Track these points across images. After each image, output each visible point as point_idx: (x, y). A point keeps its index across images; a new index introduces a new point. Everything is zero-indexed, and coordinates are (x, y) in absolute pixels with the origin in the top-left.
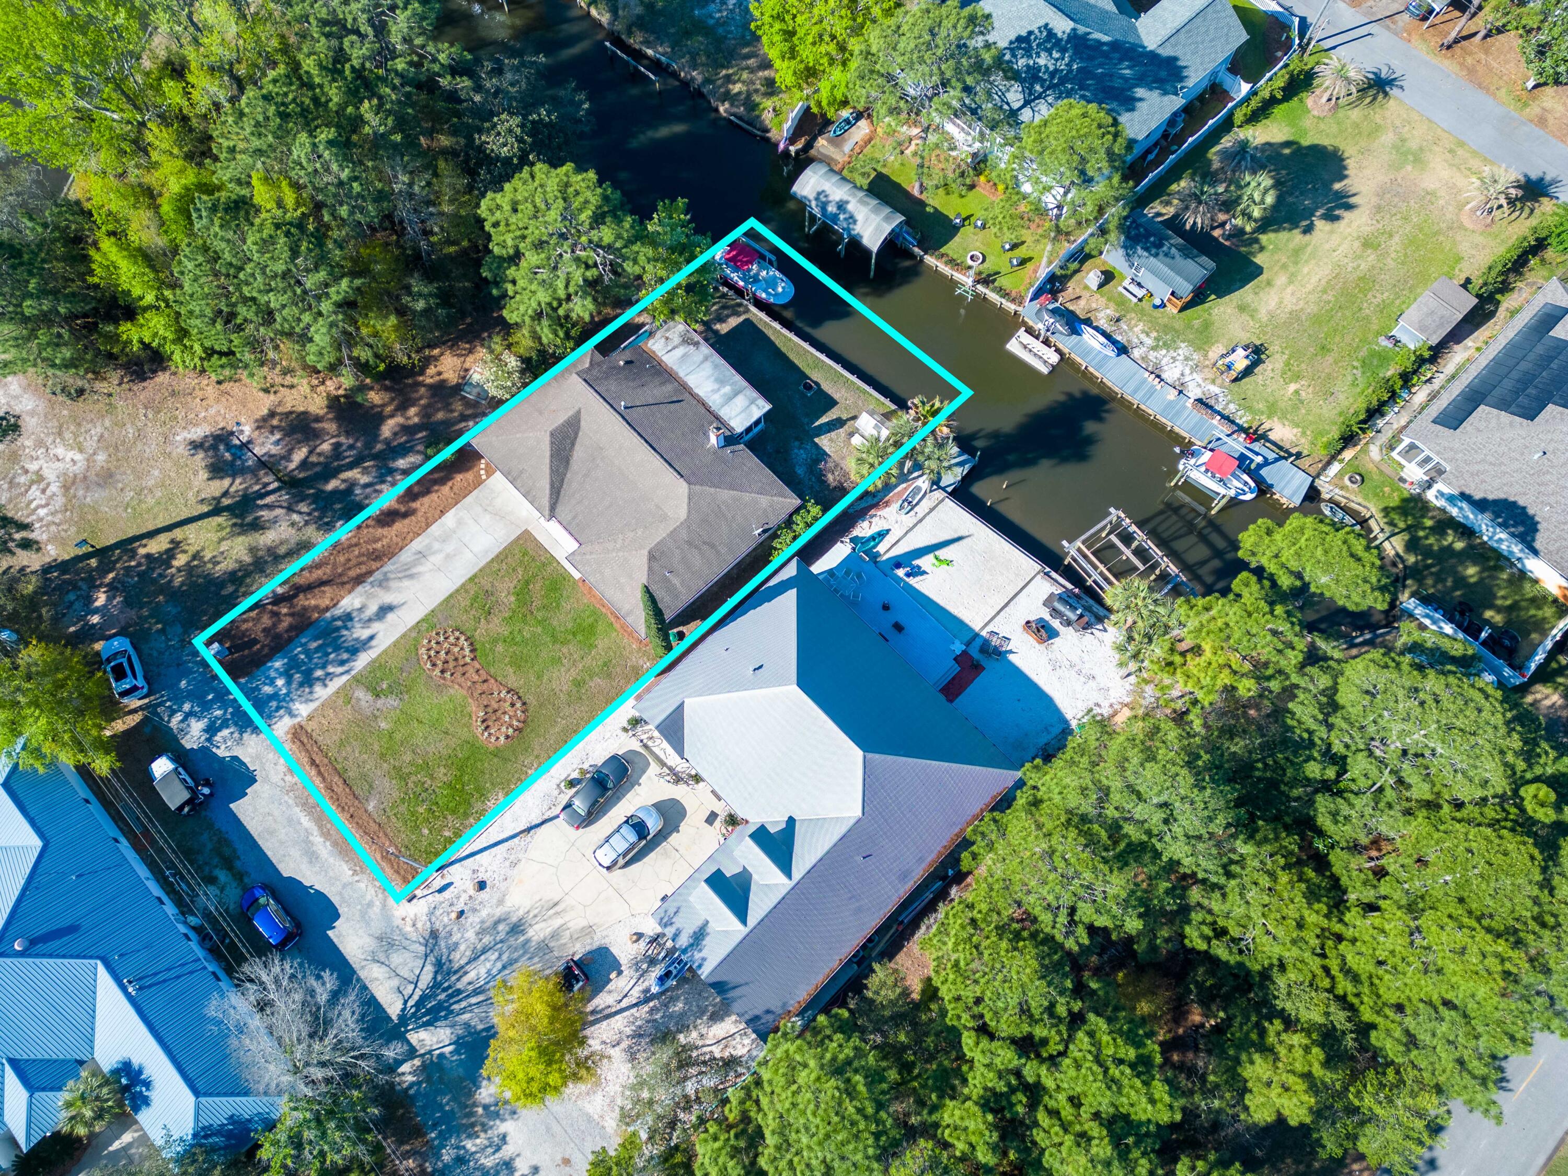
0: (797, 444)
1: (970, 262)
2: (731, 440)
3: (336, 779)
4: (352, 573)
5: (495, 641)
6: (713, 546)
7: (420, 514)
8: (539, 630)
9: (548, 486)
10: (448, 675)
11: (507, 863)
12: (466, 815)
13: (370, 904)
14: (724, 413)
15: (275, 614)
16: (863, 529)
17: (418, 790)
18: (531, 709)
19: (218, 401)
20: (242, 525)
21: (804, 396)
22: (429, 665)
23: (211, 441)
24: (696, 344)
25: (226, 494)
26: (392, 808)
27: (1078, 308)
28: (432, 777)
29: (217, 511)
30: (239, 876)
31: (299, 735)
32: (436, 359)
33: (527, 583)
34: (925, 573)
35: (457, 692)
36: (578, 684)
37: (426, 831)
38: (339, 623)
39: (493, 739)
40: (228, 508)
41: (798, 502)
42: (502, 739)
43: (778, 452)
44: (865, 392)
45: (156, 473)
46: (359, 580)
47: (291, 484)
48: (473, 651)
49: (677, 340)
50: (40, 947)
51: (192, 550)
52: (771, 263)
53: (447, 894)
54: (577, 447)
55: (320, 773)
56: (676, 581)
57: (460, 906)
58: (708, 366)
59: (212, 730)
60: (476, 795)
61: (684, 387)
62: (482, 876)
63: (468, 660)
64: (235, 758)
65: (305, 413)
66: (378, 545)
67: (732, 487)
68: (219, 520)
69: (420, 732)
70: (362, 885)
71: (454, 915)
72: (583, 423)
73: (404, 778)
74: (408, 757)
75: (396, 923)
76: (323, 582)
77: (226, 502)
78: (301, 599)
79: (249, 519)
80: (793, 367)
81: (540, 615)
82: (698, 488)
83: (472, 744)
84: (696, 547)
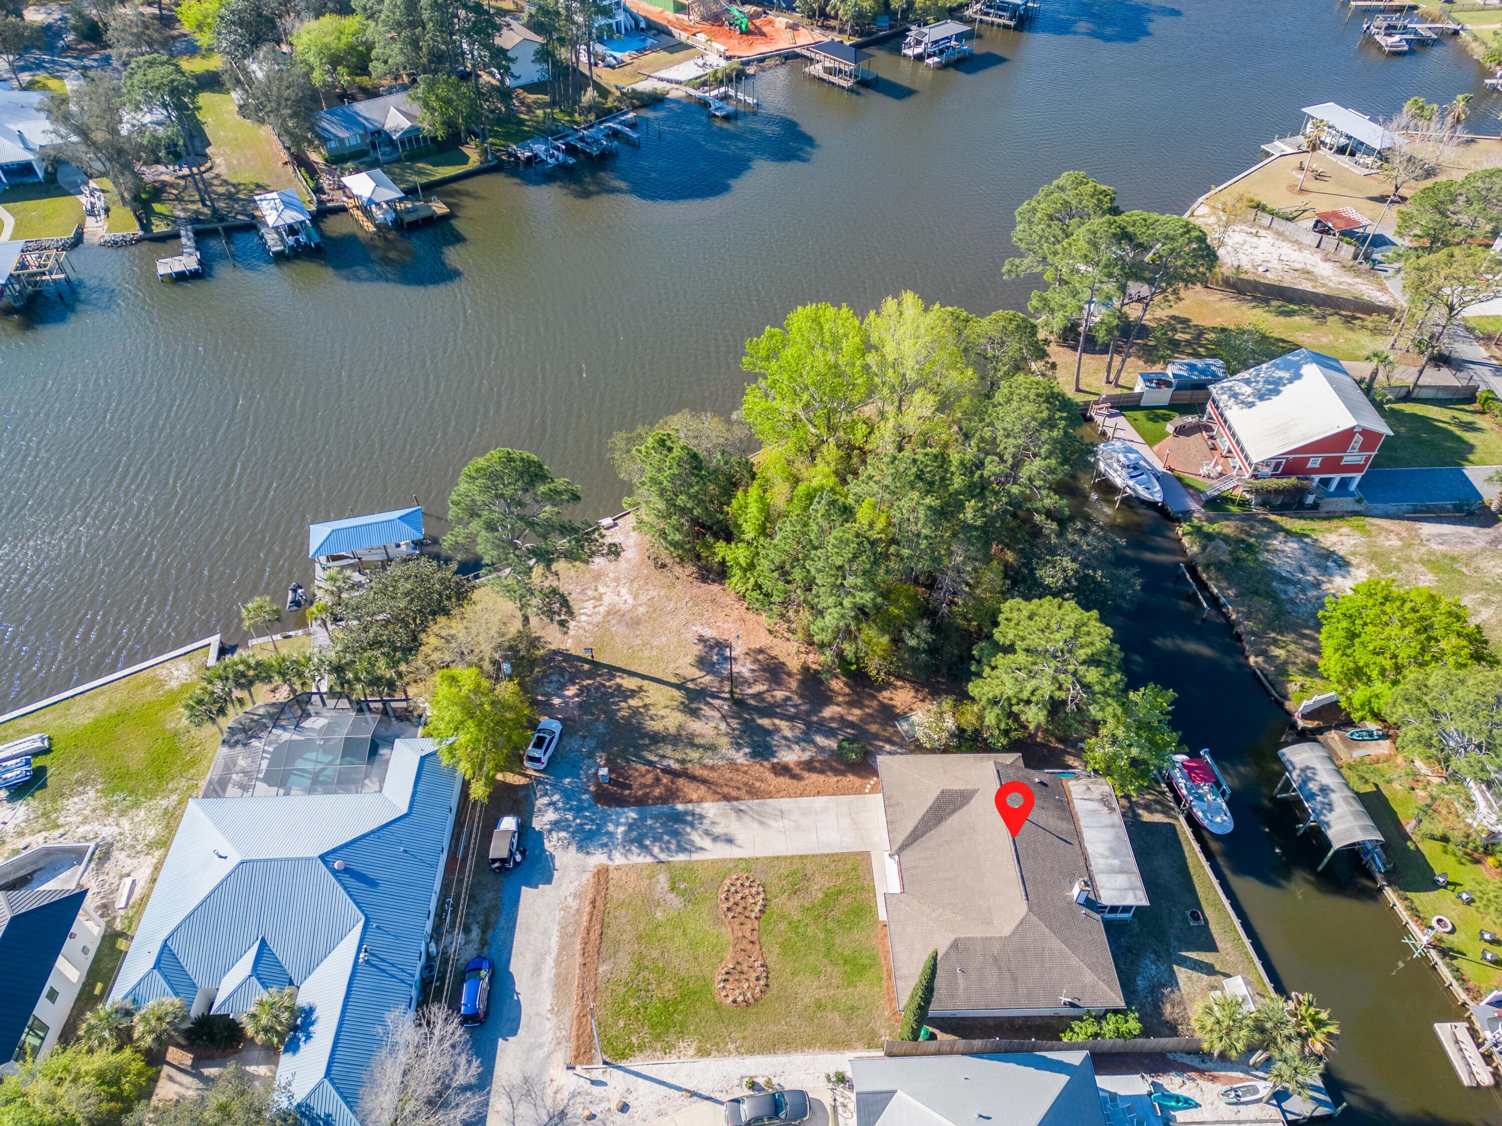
0: (1153, 956)
1: (1435, 924)
2: (1091, 904)
3: (598, 927)
4: (725, 790)
5: (783, 917)
6: (1014, 979)
7: (803, 783)
8: (822, 936)
9: (911, 828)
10: (730, 915)
11: (656, 1108)
12: (658, 1038)
13: (541, 1046)
14: (1101, 880)
15: (658, 780)
16: (1172, 1083)
17: (643, 986)
18: (769, 995)
19: (735, 621)
20: (686, 706)
21: (1185, 921)
22: (723, 896)
23: (712, 642)
24: (1112, 810)
25: (693, 680)
26: (615, 983)
28: (659, 985)
29: (678, 687)
30: (484, 943)
31: (602, 874)
32: (896, 688)
33: (840, 892)
35: (727, 934)
36: (820, 1006)
37: (621, 1024)
38: (689, 818)
39: (723, 993)
40: (687, 690)
41: (1122, 1004)
42: (730, 999)
43: (1129, 950)
44: (1251, 962)
45: (664, 639)
46: (727, 798)
47: (738, 702)
48: (762, 911)
49: (1096, 795)
50: (346, 878)
51: (646, 700)
52: (1223, 794)
53: (596, 1090)
54: (956, 817)
55: (591, 914)
56: (961, 983)
57: (594, 1109)
58: (1111, 833)
59: (556, 825)
60: (678, 1028)
61: (1078, 834)
62: (630, 1100)
63: (753, 915)
64: (552, 857)
65: (783, 664)
66: (758, 784)
67: (1066, 942)
68: (676, 693)
69: (679, 941)
70: (548, 1025)
71: (587, 1113)
72: (973, 801)
73: (640, 967)
74: (655, 954)
75: (546, 1078)
76: (704, 781)
77: (690, 685)
78: (681, 781)
79: (694, 706)
80: (1192, 891)
81: (831, 925)
82: (1035, 919)
83: (706, 983)
84: (999, 968)
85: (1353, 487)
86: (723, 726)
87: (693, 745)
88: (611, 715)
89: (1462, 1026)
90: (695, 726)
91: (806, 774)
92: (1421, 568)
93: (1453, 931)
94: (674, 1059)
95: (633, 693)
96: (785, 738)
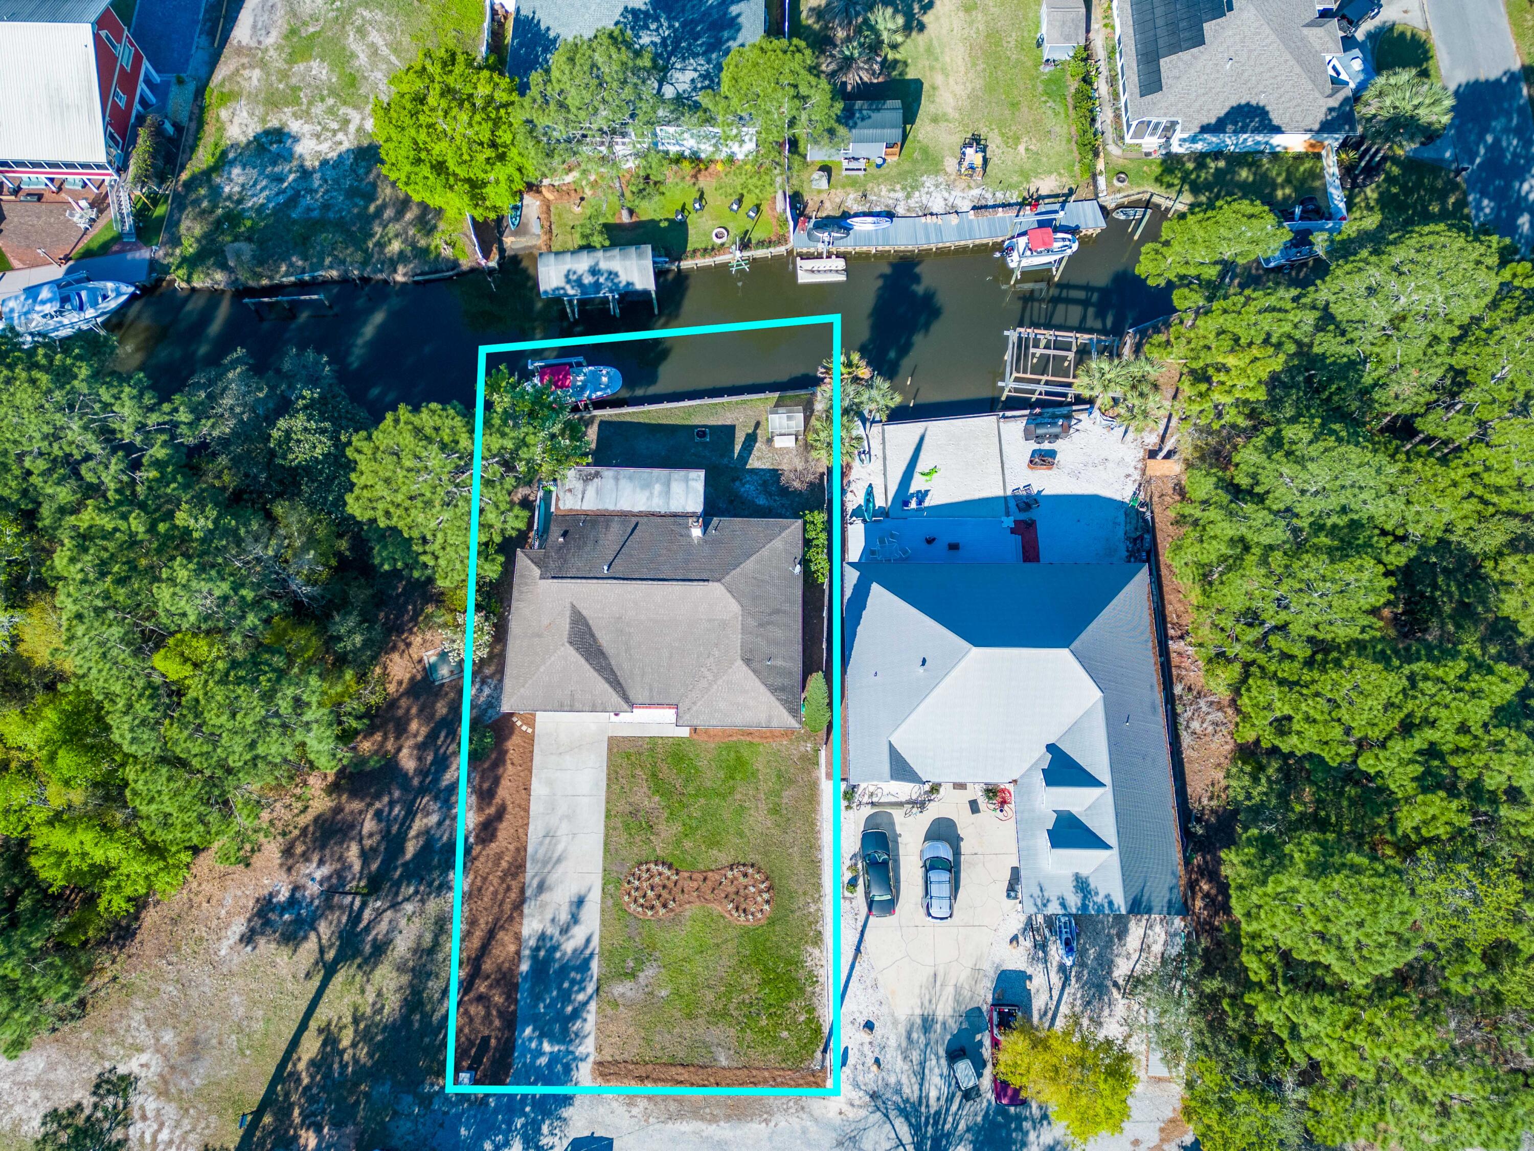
0: (737, 483)
1: (719, 241)
2: (704, 521)
3: (673, 1071)
4: (507, 907)
5: (678, 842)
7: (510, 808)
8: (702, 801)
9: (607, 686)
10: (671, 904)
11: (870, 991)
12: (801, 990)
13: (804, 1131)
14: (676, 508)
15: (480, 997)
16: (854, 500)
17: (745, 1010)
18: (762, 864)
19: (224, 888)
20: (366, 961)
21: (705, 444)
22: (650, 913)
23: (258, 923)
24: (597, 474)
25: (322, 951)
26: (741, 1045)
27: (829, 210)
28: (745, 991)
29: (330, 971)
31: (605, 1070)
32: (385, 674)
33: (654, 775)
34: (927, 492)
35: (693, 909)
36: (775, 810)
37: (785, 1034)
38: (542, 953)
39: (759, 915)
40: (336, 961)
41: (800, 521)
42: (766, 907)
43: (731, 502)
44: (744, 402)
45: (236, 999)
46: (518, 906)
48: (670, 867)
49: (579, 485)
51: (346, 1021)
52: (579, 365)
53: (851, 1061)
55: (656, 1081)
57: (870, 1061)
58: (623, 482)
59: (530, 1141)
60: (793, 967)
61: (624, 515)
62: (862, 1020)
63: (675, 878)
65: (319, 817)
66: (504, 864)
68: (339, 978)
69: (697, 966)
70: (783, 1124)
71: (874, 1068)
72: (585, 613)
73: (725, 1014)
74: (710, 996)
75: (838, 1120)
76: (491, 934)
77: (330, 955)
78: (488, 966)
79: (368, 949)
81: (691, 790)
82: (728, 578)
83: (746, 932)
84: (768, 623)
86: (409, 908)
87: (431, 952)
88: (362, 1073)
89: (802, 262)
90: (402, 946)
91: (497, 800)
92: (300, 67)
93: (726, 228)
94: (822, 972)
95: (330, 1039)
96: (440, 823)
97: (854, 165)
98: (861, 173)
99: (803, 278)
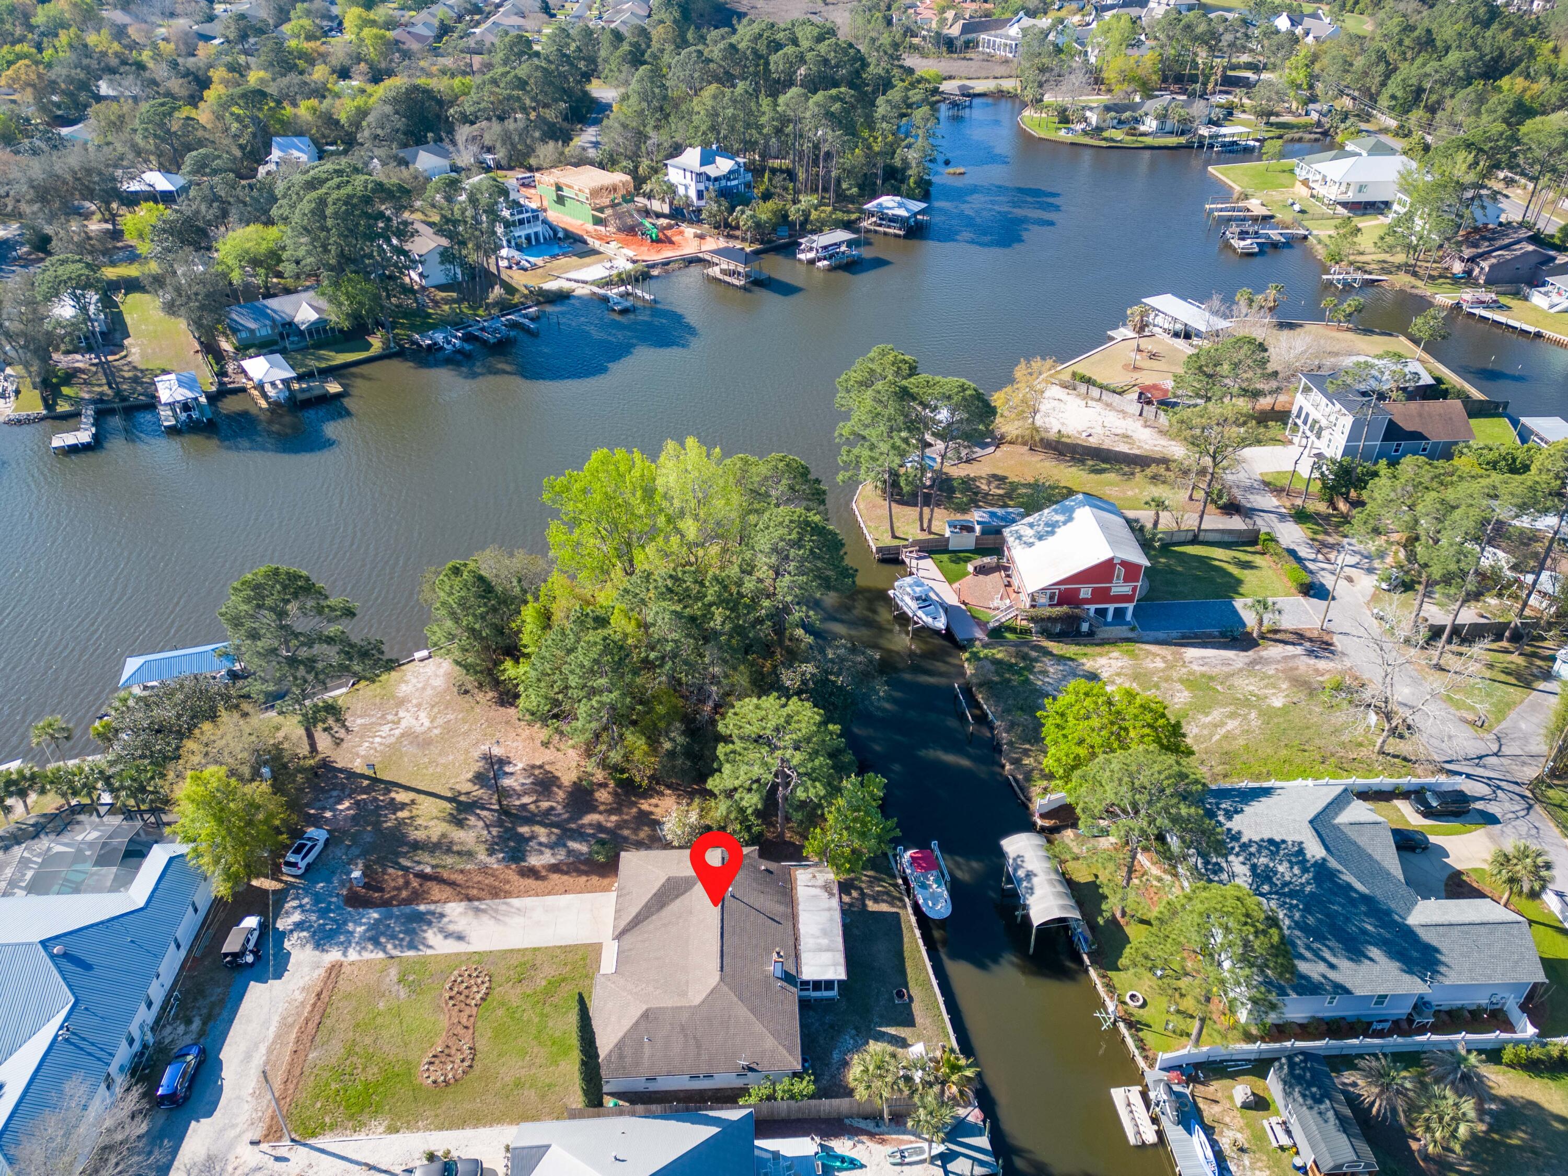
0: (853, 1032)
1: (1128, 999)
2: (789, 978)
3: (318, 1017)
4: (471, 891)
5: (503, 1004)
6: (699, 1046)
7: (552, 883)
8: (536, 1020)
9: (633, 915)
10: (451, 1003)
12: (352, 1117)
13: (234, 1126)
14: (805, 957)
15: (408, 883)
16: (842, 1146)
17: (348, 1070)
18: (470, 1075)
20: (454, 817)
21: (892, 1000)
22: (448, 986)
23: (495, 759)
25: (468, 793)
26: (321, 1068)
28: (364, 1069)
29: (452, 800)
30: (202, 1033)
31: (335, 970)
32: (662, 794)
33: (563, 980)
35: (444, 1021)
36: (518, 1084)
37: (319, 1105)
38: (429, 917)
39: (426, 1075)
40: (459, 802)
41: (799, 1068)
42: (431, 1080)
43: (832, 1027)
45: (451, 758)
46: (469, 899)
47: (504, 811)
48: (483, 999)
49: (819, 882)
50: (65, 962)
51: (415, 812)
53: (278, 1166)
54: (678, 901)
55: (314, 1005)
56: (647, 1051)
58: (826, 916)
59: (299, 926)
60: (373, 1108)
61: (794, 917)
63: (474, 1003)
64: (289, 954)
65: (558, 778)
66: (503, 886)
67: (753, 1010)
68: (448, 805)
69: (395, 1028)
70: (246, 1107)
72: (696, 887)
73: (350, 1053)
74: (368, 1040)
75: (231, 1157)
76: (452, 884)
77: (463, 798)
78: (430, 885)
79: (462, 817)
80: (903, 972)
81: (547, 1009)
82: (725, 989)
83: (412, 1066)
84: (686, 1036)
85: (1129, 616)
86: (484, 834)
87: (449, 851)
88: (377, 826)
89: (1136, 1090)
90: (458, 834)
91: (551, 876)
92: (1179, 686)
93: (1145, 1004)
94: (362, 1136)
95: (404, 806)
96: (540, 843)
97: (1279, 1130)
98: (1275, 1144)
99: (1118, 1094)
